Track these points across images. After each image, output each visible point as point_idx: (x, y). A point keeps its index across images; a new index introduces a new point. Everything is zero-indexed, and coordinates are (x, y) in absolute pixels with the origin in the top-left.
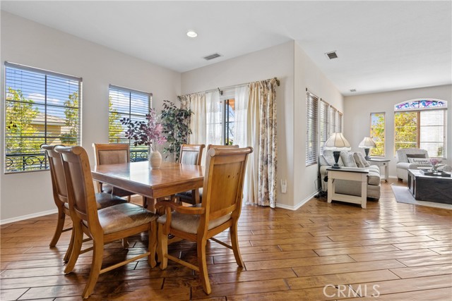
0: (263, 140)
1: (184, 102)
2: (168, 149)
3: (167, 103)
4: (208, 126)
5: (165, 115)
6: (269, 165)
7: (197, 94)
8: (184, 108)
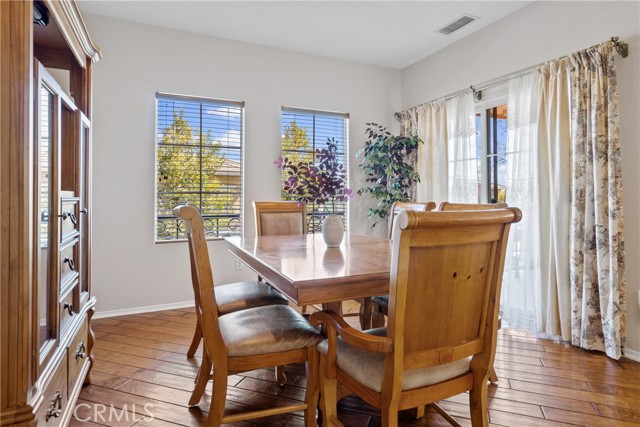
0: (582, 193)
1: (406, 123)
2: (377, 211)
3: (373, 128)
4: (451, 166)
5: (371, 149)
6: (599, 252)
7: (429, 105)
8: (406, 135)
